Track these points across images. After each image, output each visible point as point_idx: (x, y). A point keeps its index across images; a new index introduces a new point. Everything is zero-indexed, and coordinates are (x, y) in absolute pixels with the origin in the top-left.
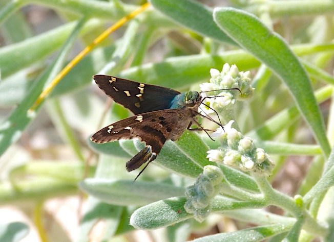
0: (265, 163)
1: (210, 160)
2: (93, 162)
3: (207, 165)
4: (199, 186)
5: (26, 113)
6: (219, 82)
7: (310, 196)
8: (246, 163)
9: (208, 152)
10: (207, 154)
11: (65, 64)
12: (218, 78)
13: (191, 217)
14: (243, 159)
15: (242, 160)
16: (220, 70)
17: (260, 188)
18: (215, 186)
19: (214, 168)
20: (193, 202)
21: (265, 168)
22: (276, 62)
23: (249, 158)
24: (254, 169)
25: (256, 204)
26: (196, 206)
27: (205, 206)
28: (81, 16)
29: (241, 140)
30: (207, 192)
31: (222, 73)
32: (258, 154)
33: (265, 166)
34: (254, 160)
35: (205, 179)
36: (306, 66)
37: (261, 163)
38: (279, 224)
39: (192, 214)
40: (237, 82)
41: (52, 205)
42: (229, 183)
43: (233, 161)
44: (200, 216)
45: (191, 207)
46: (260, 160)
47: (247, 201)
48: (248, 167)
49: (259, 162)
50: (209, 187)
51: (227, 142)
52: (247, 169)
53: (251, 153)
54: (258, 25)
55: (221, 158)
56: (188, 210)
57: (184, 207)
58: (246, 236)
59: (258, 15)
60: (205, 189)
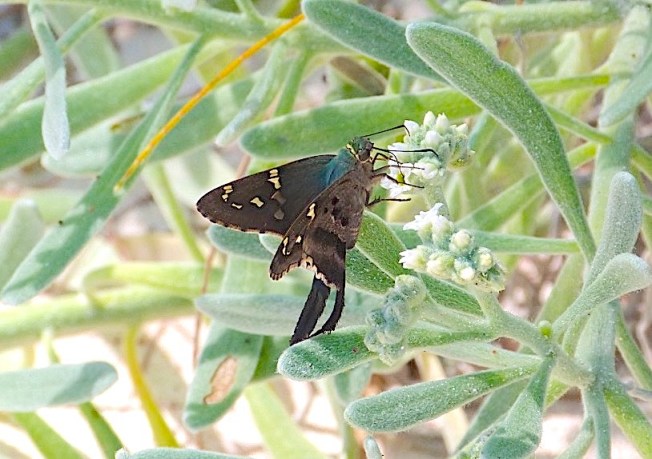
0: (493, 270)
1: (405, 266)
2: (216, 263)
3: (402, 274)
4: (389, 309)
5: (111, 190)
6: (419, 141)
7: (563, 322)
8: (462, 272)
9: (401, 254)
10: (401, 257)
11: (173, 112)
12: (417, 135)
13: (376, 358)
14: (458, 264)
15: (456, 266)
16: (420, 123)
17: (483, 309)
18: (413, 309)
19: (411, 279)
20: (378, 334)
21: (492, 279)
22: (506, 108)
23: (467, 263)
24: (474, 281)
25: (477, 334)
26: (383, 341)
27: (398, 340)
28: (197, 35)
29: (454, 235)
30: (400, 318)
31: (424, 127)
32: (482, 256)
33: (492, 276)
34: (474, 267)
35: (398, 297)
36: (549, 109)
37: (486, 270)
38: (515, 366)
39: (376, 354)
40: (446, 141)
41: (151, 328)
42: (435, 301)
43: (441, 269)
44: (389, 356)
45: (375, 342)
46: (484, 266)
47: (465, 331)
48: (465, 278)
49: (484, 270)
50: (403, 310)
51: (431, 237)
52: (463, 280)
53: (470, 256)
54: (477, 49)
55: (423, 263)
56: (370, 347)
57: (365, 341)
58: (463, 387)
59: (474, 31)
60: (398, 313)
